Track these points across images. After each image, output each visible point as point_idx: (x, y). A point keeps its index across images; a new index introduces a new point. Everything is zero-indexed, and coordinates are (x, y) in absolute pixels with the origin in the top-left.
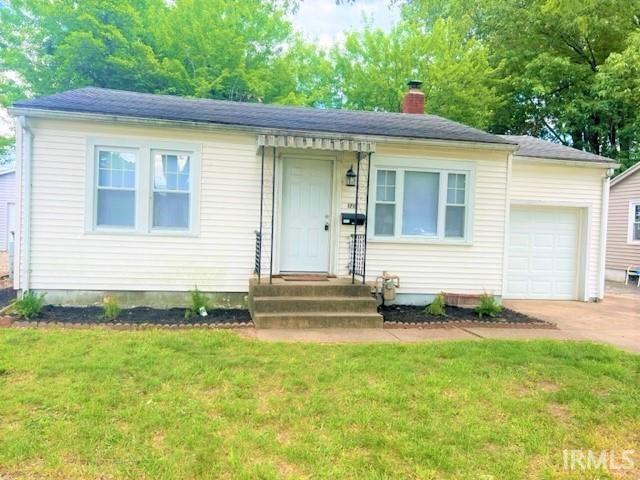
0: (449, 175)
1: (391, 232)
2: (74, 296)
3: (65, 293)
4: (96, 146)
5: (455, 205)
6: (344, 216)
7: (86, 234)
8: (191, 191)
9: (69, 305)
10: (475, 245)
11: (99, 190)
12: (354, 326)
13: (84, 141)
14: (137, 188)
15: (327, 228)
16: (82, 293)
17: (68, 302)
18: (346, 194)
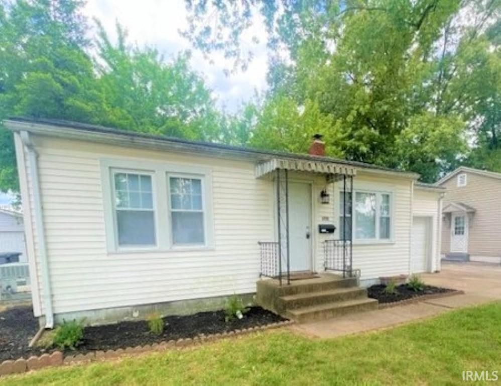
2: (102, 315)
3: (93, 313)
4: (110, 168)
5: (385, 216)
6: (321, 227)
7: (109, 254)
8: (204, 210)
9: (98, 324)
11: (118, 211)
12: (362, 311)
13: (98, 163)
14: (155, 208)
15: (308, 236)
16: (110, 311)
17: (97, 321)
18: (321, 209)
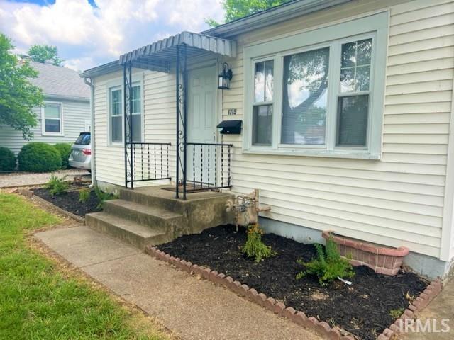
0: (344, 45)
1: (268, 141)
4: (110, 89)
5: (353, 93)
8: (141, 112)
10: (383, 158)
11: (112, 118)
13: (106, 87)
18: (227, 99)
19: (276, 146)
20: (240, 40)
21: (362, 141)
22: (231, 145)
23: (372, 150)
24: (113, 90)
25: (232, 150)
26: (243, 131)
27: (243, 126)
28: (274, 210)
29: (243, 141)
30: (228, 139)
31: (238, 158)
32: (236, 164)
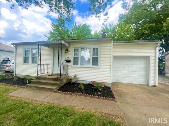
0: (93, 48)
1: (77, 64)
5: (95, 56)
7: (22, 65)
10: (101, 68)
11: (25, 57)
13: (22, 48)
15: (63, 63)
18: (66, 55)
19: (79, 65)
20: (70, 44)
21: (97, 65)
22: (68, 65)
23: (99, 66)
24: (25, 49)
25: (68, 66)
26: (71, 62)
27: (71, 61)
28: (79, 78)
29: (71, 64)
30: (67, 64)
31: (69, 68)
32: (69, 69)
